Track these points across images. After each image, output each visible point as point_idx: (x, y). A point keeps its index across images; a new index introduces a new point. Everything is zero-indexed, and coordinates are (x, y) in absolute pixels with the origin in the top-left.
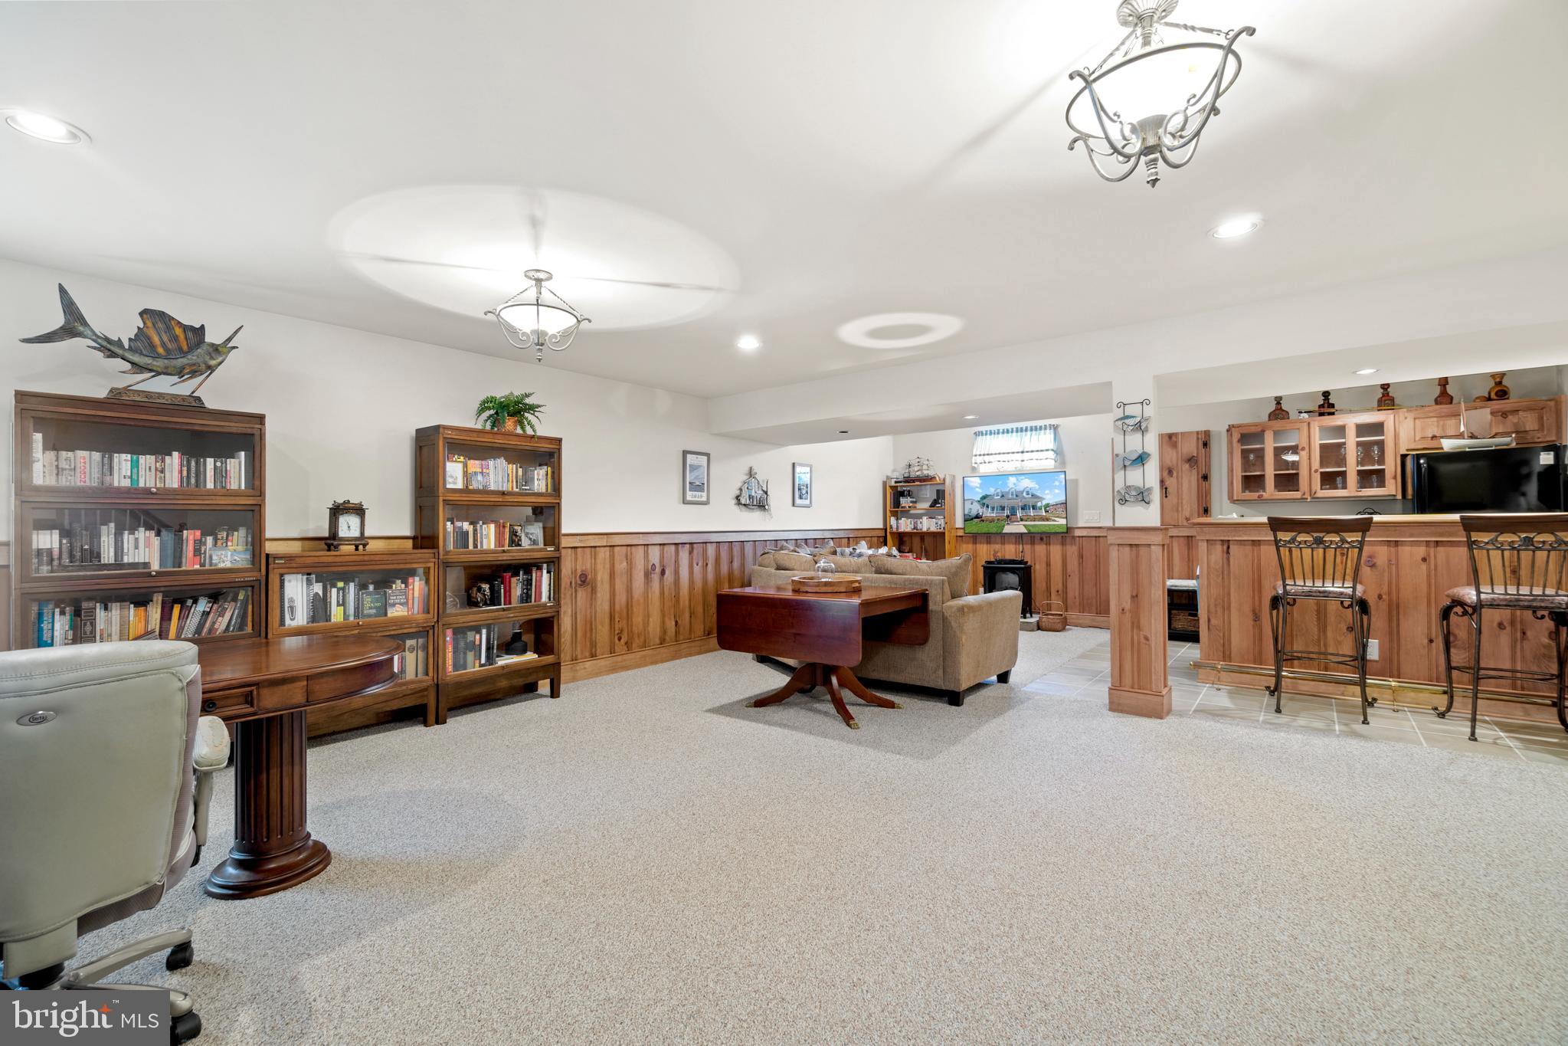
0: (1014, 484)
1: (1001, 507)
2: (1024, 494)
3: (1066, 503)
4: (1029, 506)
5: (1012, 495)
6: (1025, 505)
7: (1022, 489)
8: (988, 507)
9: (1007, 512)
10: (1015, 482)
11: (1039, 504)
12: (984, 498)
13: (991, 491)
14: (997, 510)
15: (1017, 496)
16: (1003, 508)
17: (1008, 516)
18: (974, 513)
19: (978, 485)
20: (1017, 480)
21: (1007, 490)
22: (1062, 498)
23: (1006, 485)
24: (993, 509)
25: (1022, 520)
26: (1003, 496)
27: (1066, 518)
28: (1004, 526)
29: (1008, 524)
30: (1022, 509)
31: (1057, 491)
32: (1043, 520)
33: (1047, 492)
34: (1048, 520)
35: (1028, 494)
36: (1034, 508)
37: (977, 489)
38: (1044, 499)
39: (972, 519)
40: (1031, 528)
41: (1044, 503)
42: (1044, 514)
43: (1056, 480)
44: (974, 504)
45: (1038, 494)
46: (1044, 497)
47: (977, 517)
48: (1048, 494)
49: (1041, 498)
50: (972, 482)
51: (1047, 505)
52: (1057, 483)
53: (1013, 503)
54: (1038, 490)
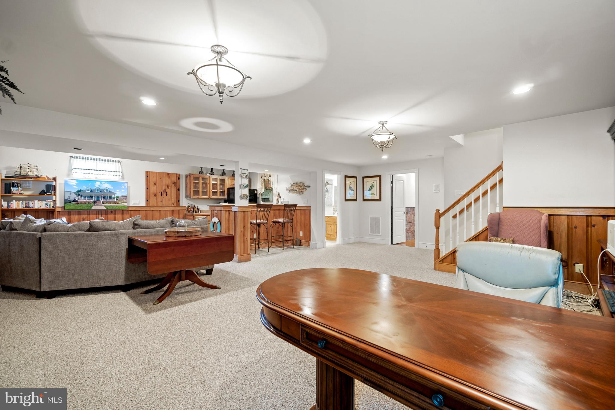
0: (99, 185)
1: (90, 196)
2: (105, 191)
3: (127, 196)
4: (108, 197)
5: (98, 191)
6: (105, 196)
7: (103, 188)
8: (82, 196)
9: (94, 199)
10: (100, 184)
11: (113, 196)
12: (79, 191)
13: (84, 188)
14: (88, 198)
15: (100, 191)
16: (92, 197)
17: (95, 201)
18: (72, 199)
19: (76, 184)
20: (101, 184)
21: (95, 188)
22: (125, 194)
23: (94, 186)
24: (85, 197)
25: (103, 203)
26: (92, 191)
27: (127, 203)
28: (92, 206)
29: (95, 205)
30: (103, 198)
31: (123, 191)
32: (116, 204)
33: (118, 190)
34: (118, 203)
35: (107, 191)
36: (110, 198)
37: (75, 187)
38: (116, 194)
39: (70, 202)
40: (108, 207)
41: (116, 195)
42: (116, 201)
43: (123, 185)
44: (72, 194)
45: (113, 191)
46: (116, 193)
47: (74, 201)
48: (118, 192)
49: (115, 193)
50: (70, 182)
51: (117, 197)
52: (123, 187)
53: (98, 195)
54: (113, 189)
